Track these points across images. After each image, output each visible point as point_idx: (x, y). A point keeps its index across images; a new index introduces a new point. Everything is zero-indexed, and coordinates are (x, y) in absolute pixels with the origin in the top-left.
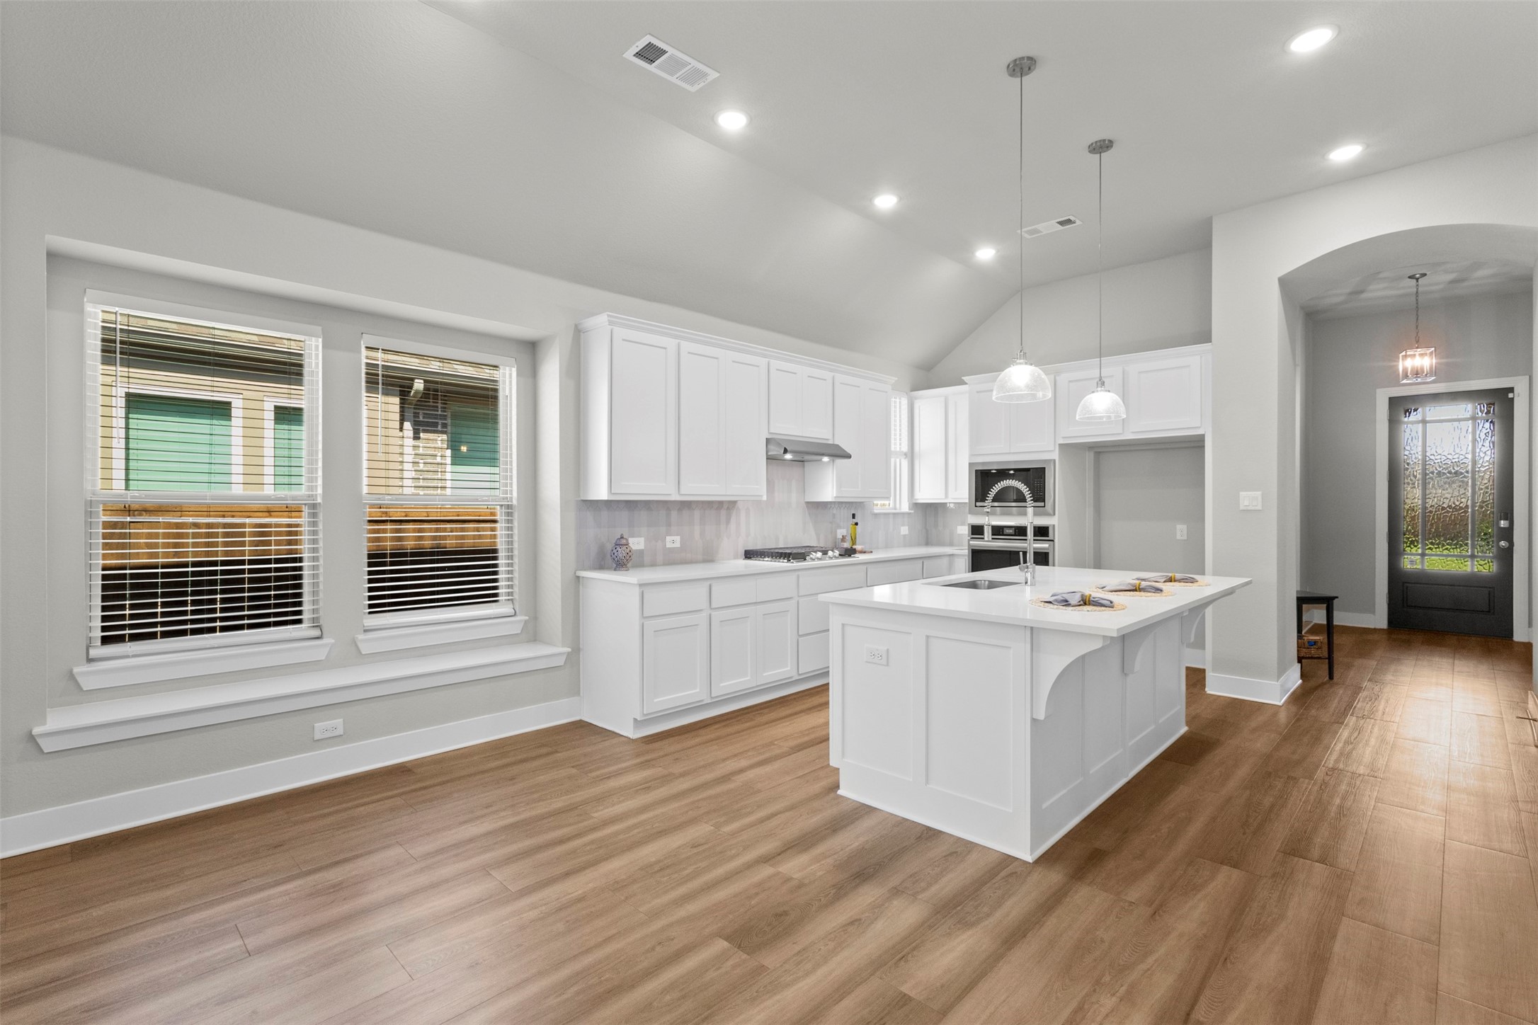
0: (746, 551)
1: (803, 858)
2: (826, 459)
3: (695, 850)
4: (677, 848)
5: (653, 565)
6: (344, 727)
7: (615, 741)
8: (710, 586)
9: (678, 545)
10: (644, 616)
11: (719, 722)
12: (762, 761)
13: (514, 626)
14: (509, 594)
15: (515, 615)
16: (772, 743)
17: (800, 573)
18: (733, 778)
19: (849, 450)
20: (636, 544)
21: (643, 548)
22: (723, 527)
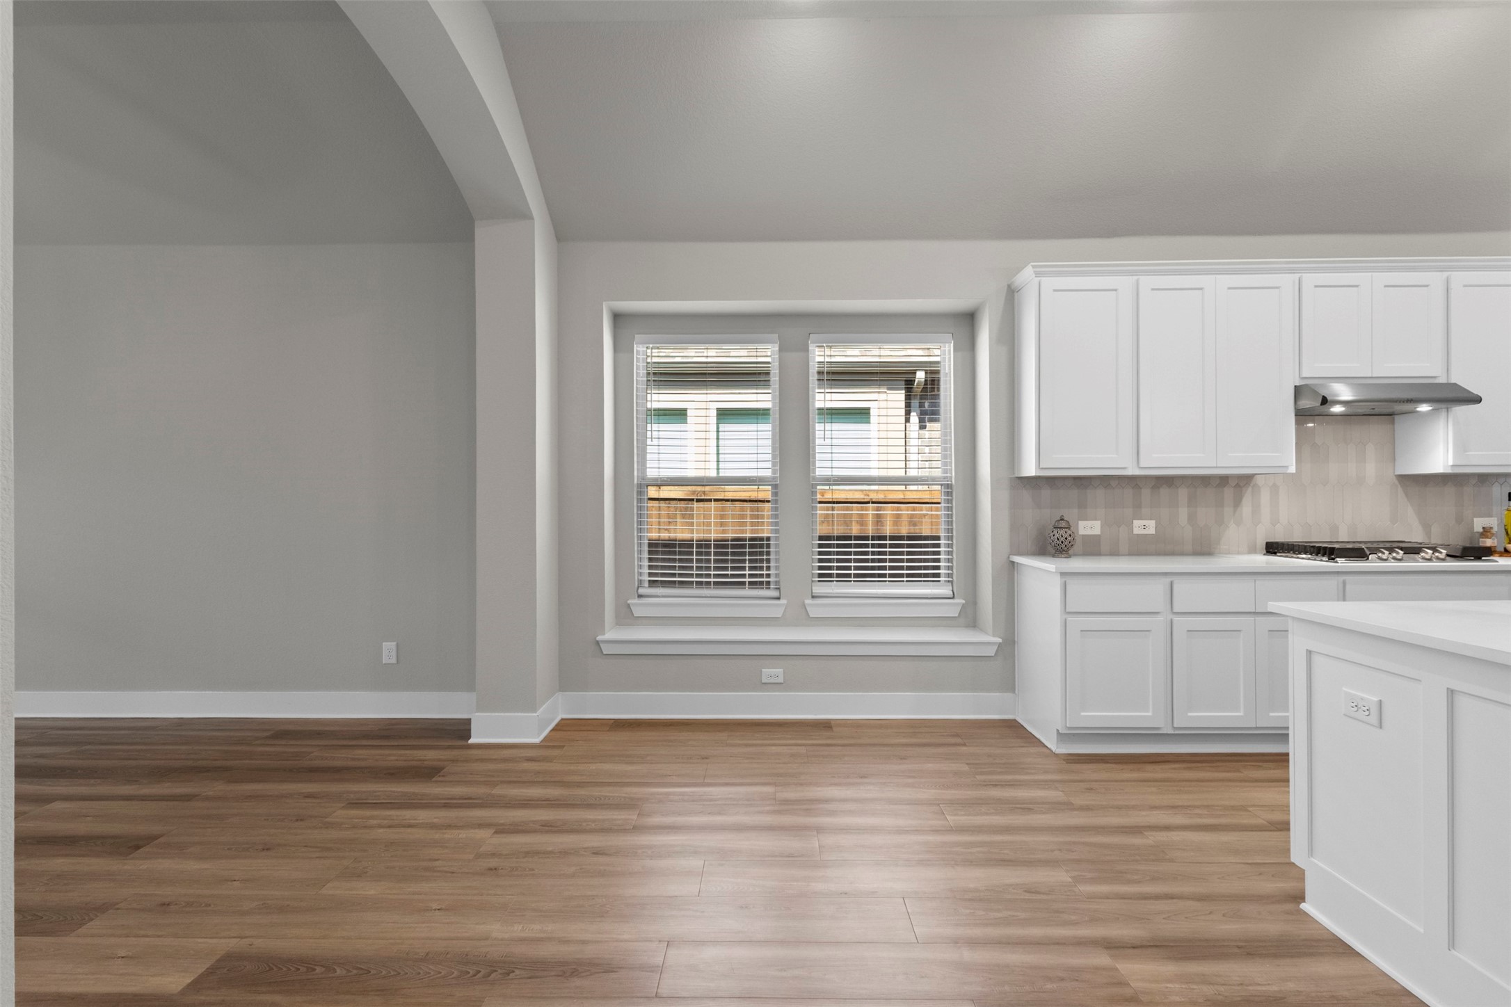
0: (1267, 543)
1: (1170, 968)
2: (1424, 408)
3: (1028, 896)
4: (1007, 885)
5: (1114, 553)
6: (784, 677)
7: (1033, 750)
8: (1172, 584)
9: (1151, 531)
10: (1067, 611)
11: (1184, 761)
12: (1211, 825)
13: (952, 609)
14: (949, 575)
15: (953, 598)
16: (1244, 808)
17: (1348, 578)
18: (1145, 833)
19: (1475, 390)
20: (1088, 528)
21: (1099, 533)
22: (1228, 510)
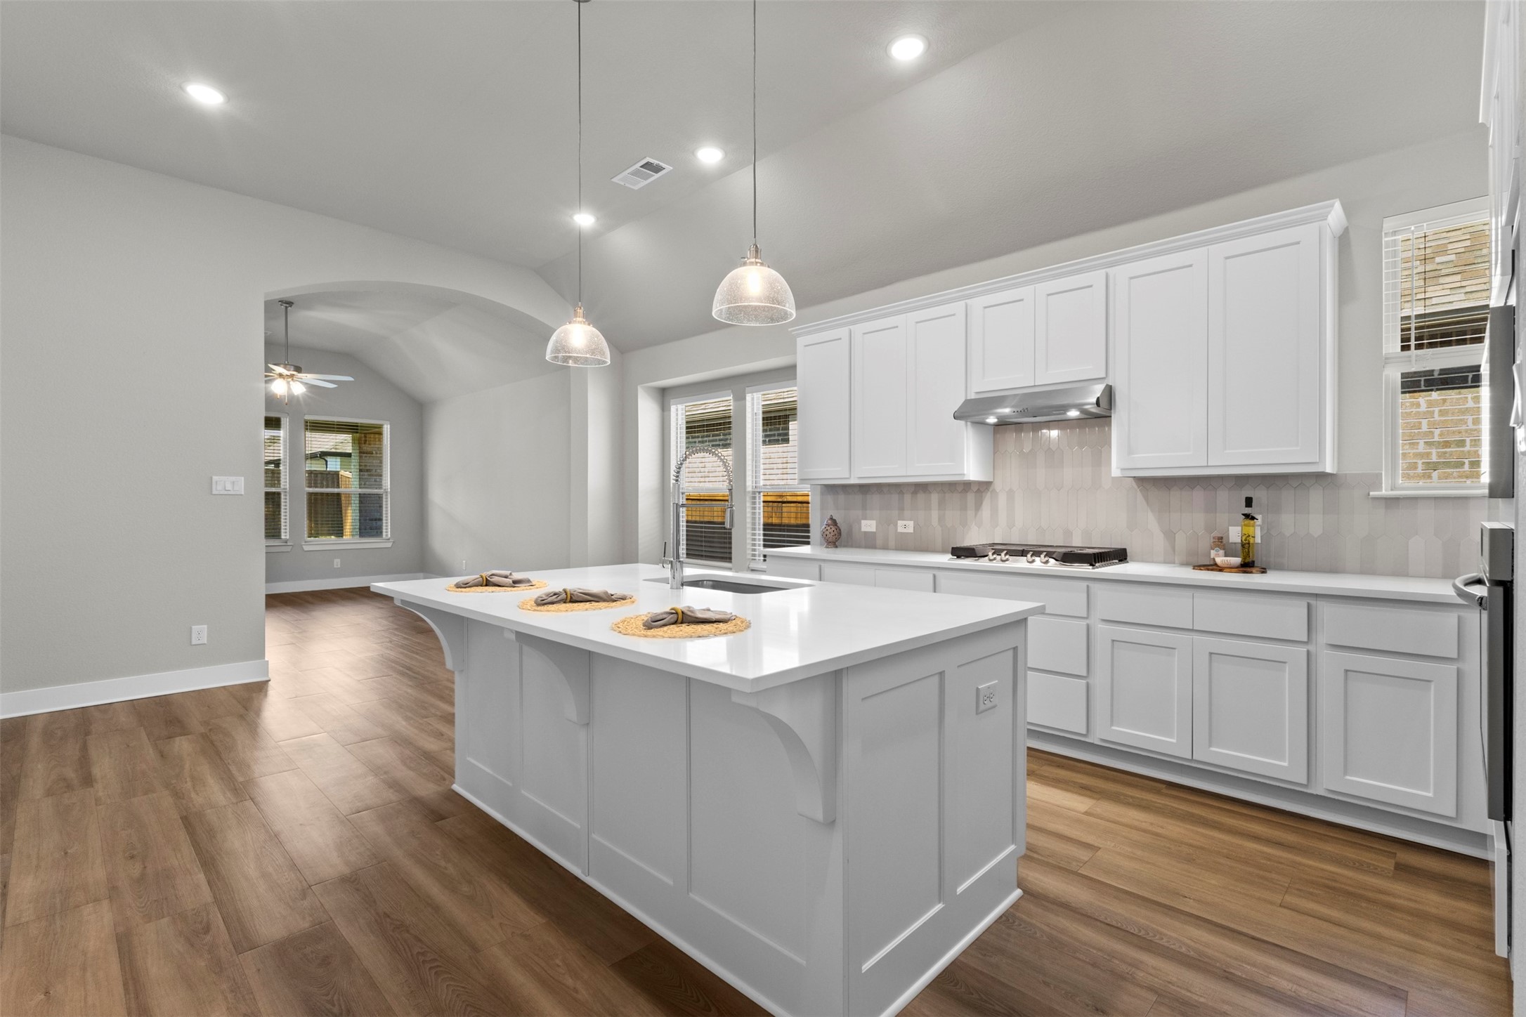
5: (885, 548)
9: (911, 530)
20: (869, 526)
21: (875, 530)
22: (970, 513)
